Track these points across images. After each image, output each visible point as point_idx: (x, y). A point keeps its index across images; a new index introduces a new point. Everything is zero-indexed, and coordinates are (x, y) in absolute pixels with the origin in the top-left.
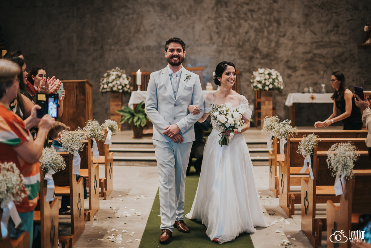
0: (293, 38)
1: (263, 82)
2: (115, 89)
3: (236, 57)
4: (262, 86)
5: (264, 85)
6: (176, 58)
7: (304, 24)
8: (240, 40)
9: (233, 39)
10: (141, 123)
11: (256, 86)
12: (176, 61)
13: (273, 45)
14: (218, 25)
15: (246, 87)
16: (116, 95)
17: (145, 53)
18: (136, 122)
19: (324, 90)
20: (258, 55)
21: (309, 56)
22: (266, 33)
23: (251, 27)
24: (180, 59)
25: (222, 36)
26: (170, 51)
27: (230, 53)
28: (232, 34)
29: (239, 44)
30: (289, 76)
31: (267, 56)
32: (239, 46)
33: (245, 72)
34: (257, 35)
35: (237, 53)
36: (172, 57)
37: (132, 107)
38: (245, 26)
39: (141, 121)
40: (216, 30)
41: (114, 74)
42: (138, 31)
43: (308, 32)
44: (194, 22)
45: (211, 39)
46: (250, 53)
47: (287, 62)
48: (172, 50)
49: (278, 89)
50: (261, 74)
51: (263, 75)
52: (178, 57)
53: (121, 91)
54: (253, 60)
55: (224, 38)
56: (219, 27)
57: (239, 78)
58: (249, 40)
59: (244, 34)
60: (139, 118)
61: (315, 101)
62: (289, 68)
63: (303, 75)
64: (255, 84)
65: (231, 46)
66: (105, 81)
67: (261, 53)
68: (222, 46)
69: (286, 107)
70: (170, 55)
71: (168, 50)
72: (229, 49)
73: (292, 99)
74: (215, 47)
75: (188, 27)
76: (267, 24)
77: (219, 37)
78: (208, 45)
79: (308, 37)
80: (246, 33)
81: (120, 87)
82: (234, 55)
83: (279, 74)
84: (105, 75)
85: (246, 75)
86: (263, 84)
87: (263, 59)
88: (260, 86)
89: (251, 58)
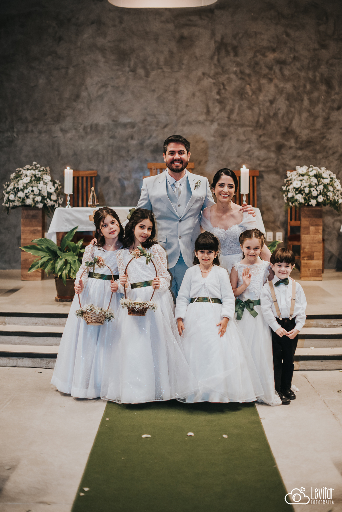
1: (307, 190)
2: (29, 201)
3: (253, 146)
4: (305, 199)
5: (309, 197)
6: (178, 163)
8: (260, 115)
9: (249, 113)
10: (70, 271)
11: (293, 197)
12: (178, 166)
13: (319, 124)
14: (221, 88)
15: (270, 198)
16: (32, 213)
17: (89, 137)
18: (61, 269)
20: (292, 143)
22: (306, 102)
23: (280, 91)
24: (184, 163)
25: (228, 108)
26: (169, 154)
27: (242, 138)
28: (245, 104)
29: (258, 122)
31: (307, 144)
32: (258, 125)
33: (269, 172)
34: (290, 106)
35: (254, 137)
36: (173, 161)
37: (54, 239)
38: (270, 89)
39: (71, 267)
40: (218, 97)
41: (27, 174)
42: (76, 97)
44: (177, 83)
45: (208, 112)
46: (278, 139)
48: (173, 153)
49: (334, 203)
50: (303, 175)
51: (306, 177)
52: (181, 161)
54: (283, 151)
55: (232, 111)
56: (223, 91)
57: (258, 183)
58: (276, 114)
59: (268, 104)
60: (66, 263)
64: (290, 195)
65: (243, 125)
66: (11, 186)
67: (296, 138)
68: (228, 126)
69: (340, 236)
70: (170, 159)
71: (167, 153)
72: (240, 130)
74: (215, 126)
75: (167, 91)
76: (308, 87)
77: (223, 109)
78: (202, 123)
80: (272, 102)
81: (39, 199)
82: (249, 140)
83: (334, 176)
84: (13, 175)
85: (271, 178)
86: (307, 195)
87: (301, 149)
88: (300, 198)
89: (280, 148)
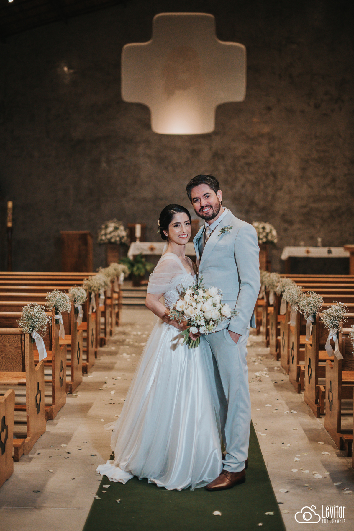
0: (290, 192)
2: (113, 240)
7: (301, 177)
8: (236, 193)
10: (139, 272)
13: (269, 198)
16: (114, 246)
17: (142, 204)
18: (136, 271)
19: (320, 244)
21: (306, 210)
22: (262, 186)
23: (248, 180)
29: (235, 197)
30: (286, 230)
34: (253, 188)
37: (131, 258)
38: (242, 179)
41: (111, 226)
42: (135, 183)
43: (305, 186)
46: (247, 207)
47: (284, 215)
49: (272, 243)
53: (118, 243)
58: (245, 193)
59: (241, 187)
61: (310, 255)
62: (286, 221)
63: (299, 229)
66: (103, 232)
67: (257, 206)
69: (282, 261)
73: (288, 252)
79: (305, 191)
80: (243, 186)
81: (118, 239)
83: (272, 228)
84: (103, 226)
87: (259, 212)
